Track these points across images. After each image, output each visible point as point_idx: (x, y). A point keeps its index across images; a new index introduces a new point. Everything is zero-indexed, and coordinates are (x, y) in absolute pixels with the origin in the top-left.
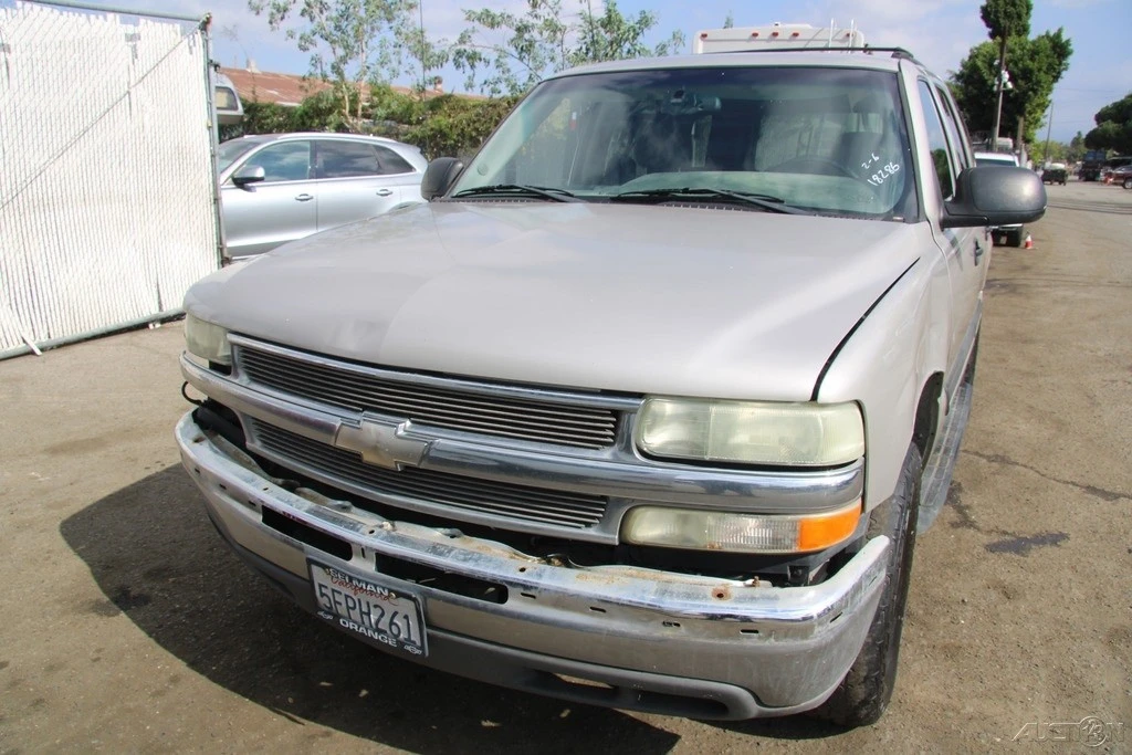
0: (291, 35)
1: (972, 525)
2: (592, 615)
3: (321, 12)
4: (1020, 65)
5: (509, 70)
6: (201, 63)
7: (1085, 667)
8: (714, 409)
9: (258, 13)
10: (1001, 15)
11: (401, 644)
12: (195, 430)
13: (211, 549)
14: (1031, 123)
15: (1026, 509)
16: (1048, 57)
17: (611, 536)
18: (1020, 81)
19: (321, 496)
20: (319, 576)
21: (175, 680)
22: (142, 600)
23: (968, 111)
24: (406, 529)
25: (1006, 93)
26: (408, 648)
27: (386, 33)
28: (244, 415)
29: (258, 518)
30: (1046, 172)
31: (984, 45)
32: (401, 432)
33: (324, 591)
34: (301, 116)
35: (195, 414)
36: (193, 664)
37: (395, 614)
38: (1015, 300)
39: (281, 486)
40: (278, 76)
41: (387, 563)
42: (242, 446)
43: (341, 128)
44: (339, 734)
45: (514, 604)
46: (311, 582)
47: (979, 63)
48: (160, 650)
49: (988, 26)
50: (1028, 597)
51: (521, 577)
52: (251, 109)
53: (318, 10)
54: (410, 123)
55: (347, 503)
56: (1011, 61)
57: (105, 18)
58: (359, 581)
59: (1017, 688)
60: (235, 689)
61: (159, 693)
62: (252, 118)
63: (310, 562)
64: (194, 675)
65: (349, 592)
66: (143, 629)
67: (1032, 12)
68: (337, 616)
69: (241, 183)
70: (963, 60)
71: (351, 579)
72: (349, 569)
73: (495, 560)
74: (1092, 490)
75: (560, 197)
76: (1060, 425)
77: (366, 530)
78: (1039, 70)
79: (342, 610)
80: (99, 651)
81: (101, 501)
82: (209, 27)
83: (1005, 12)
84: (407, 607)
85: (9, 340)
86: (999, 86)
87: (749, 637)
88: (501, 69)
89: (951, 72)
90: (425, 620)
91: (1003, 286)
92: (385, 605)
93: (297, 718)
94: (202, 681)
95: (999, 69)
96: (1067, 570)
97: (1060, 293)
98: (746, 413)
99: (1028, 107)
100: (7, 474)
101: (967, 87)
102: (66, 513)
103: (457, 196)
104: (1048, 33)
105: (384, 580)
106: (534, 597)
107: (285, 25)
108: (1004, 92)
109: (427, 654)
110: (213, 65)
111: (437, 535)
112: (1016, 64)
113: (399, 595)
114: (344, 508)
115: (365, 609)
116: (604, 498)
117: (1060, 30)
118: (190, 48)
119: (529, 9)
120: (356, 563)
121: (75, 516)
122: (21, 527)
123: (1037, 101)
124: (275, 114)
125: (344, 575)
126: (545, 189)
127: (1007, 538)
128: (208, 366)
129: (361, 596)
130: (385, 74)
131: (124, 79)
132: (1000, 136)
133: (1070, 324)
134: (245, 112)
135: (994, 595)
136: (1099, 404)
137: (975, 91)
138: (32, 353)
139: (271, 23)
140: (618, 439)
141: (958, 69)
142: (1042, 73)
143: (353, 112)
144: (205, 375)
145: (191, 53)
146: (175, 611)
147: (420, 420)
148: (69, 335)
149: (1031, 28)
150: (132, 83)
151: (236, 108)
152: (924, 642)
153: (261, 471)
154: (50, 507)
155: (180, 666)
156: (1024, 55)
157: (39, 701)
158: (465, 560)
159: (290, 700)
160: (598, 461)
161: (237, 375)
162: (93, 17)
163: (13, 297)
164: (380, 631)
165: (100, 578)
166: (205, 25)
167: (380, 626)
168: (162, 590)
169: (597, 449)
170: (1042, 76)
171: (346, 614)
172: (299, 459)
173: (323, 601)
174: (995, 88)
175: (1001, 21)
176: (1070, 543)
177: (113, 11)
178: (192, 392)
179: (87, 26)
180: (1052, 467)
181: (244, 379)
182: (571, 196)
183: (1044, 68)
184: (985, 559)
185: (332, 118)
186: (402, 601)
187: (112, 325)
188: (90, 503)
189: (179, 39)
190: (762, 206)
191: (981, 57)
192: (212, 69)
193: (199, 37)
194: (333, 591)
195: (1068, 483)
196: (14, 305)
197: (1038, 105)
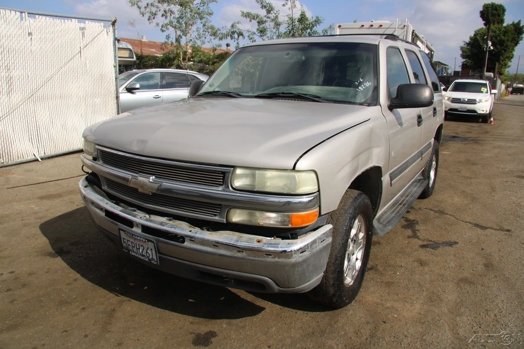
0: (158, 25)
1: (417, 237)
2: (213, 248)
3: (171, 15)
4: (498, 38)
5: (255, 41)
6: (112, 39)
7: (443, 291)
8: (257, 172)
9: (143, 16)
10: (490, 15)
11: (150, 260)
12: (86, 183)
13: (98, 236)
14: (503, 66)
15: (444, 232)
16: (512, 34)
17: (223, 219)
18: (498, 46)
19: (127, 206)
20: (123, 235)
21: (75, 280)
22: (68, 252)
23: (472, 60)
24: (154, 217)
25: (490, 51)
26: (152, 262)
27: (199, 24)
28: (101, 176)
29: (103, 214)
30: (513, 88)
31: (481, 29)
32: (151, 180)
33: (125, 241)
34: (161, 61)
35: (86, 178)
36: (83, 275)
37: (148, 248)
38: (476, 146)
39: (114, 203)
40: (155, 43)
41: (146, 229)
42: (100, 188)
43: (179, 67)
44: (133, 301)
45: (187, 244)
46: (120, 237)
47: (478, 37)
48: (72, 270)
49: (483, 20)
50: (430, 265)
51: (190, 234)
52: (140, 57)
53: (169, 14)
54: (209, 65)
55: (135, 209)
56: (494, 36)
57: (71, 21)
58: (135, 236)
59: (411, 298)
60: (97, 284)
61: (69, 284)
62: (140, 62)
63: (120, 229)
64: (83, 279)
65: (133, 241)
66: (66, 262)
67: (506, 13)
68: (129, 251)
69: (130, 90)
70: (471, 36)
71: (133, 235)
72: (132, 231)
73: (182, 228)
74: (477, 225)
75: (235, 96)
76: (474, 199)
77: (139, 217)
78: (508, 41)
79: (130, 248)
80: (49, 269)
81: (57, 217)
82: (116, 24)
83: (492, 14)
84: (151, 245)
85: (28, 154)
86: (486, 48)
87: (268, 257)
88: (251, 40)
89: (465, 42)
90: (158, 251)
91: (472, 140)
92: (144, 245)
93: (119, 295)
94: (85, 281)
95: (487, 40)
96: (452, 256)
97: (499, 143)
98: (269, 174)
99: (502, 58)
100: (22, 206)
101: (472, 49)
102: (43, 221)
103: (198, 95)
104: (513, 22)
105: (144, 235)
106: (193, 241)
107: (155, 21)
108: (489, 51)
109: (159, 264)
110: (117, 40)
111: (164, 219)
112: (496, 38)
113: (149, 241)
114: (134, 211)
115: (138, 247)
116: (220, 205)
117: (520, 21)
118: (107, 32)
119: (266, 14)
120: (135, 229)
121: (46, 222)
122: (25, 225)
123: (506, 55)
124: (149, 60)
125: (130, 234)
126: (230, 93)
127: (431, 243)
128: (92, 159)
129: (136, 242)
130: (199, 43)
131: (78, 45)
132: (486, 72)
133: (497, 157)
134: (137, 59)
135: (416, 264)
136: (496, 191)
137: (476, 51)
138: (37, 160)
139: (149, 20)
140: (225, 183)
141: (468, 40)
142: (509, 42)
143: (184, 59)
144: (91, 163)
145: (108, 35)
146: (79, 257)
147: (158, 176)
148: (53, 153)
149: (505, 21)
150: (82, 48)
151: (133, 58)
152: (379, 280)
153: (107, 198)
154: (38, 218)
155: (78, 276)
156: (500, 34)
157: (25, 285)
158: (171, 228)
159: (118, 288)
160: (218, 191)
161: (99, 161)
162: (66, 21)
163: (30, 136)
164: (143, 256)
165: (52, 245)
166: (114, 23)
167: (143, 254)
168: (76, 249)
169: (217, 186)
170: (509, 43)
171: (132, 250)
172: (119, 192)
173: (124, 245)
174: (485, 49)
175: (490, 17)
176: (457, 245)
177: (75, 18)
178: (86, 169)
179: (63, 25)
180: (463, 216)
181: (101, 162)
182: (240, 95)
183: (510, 40)
184: (417, 250)
185: (175, 62)
186: (150, 243)
187: (71, 149)
188: (53, 217)
189: (103, 28)
190: (311, 99)
191: (479, 35)
192: (117, 42)
193: (111, 28)
194: (128, 240)
195: (467, 222)
196: (31, 140)
197: (507, 57)
